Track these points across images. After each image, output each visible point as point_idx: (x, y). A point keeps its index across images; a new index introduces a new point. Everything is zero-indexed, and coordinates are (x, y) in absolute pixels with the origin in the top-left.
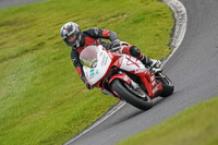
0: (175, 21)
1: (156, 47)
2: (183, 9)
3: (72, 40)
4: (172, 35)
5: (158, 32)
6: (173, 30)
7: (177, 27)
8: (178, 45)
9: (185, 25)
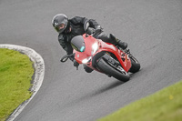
0: (35, 70)
2: (42, 60)
4: (32, 82)
8: (37, 90)
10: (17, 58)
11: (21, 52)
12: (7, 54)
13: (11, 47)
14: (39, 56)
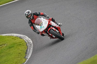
0: (28, 47)
1: (19, 59)
2: (31, 41)
3: (29, 16)
4: (26, 53)
5: (20, 52)
6: (27, 51)
7: (28, 49)
8: (29, 57)
9: (32, 49)
10: (18, 41)
11: (20, 38)
12: (13, 39)
13: (15, 35)
14: (30, 39)
